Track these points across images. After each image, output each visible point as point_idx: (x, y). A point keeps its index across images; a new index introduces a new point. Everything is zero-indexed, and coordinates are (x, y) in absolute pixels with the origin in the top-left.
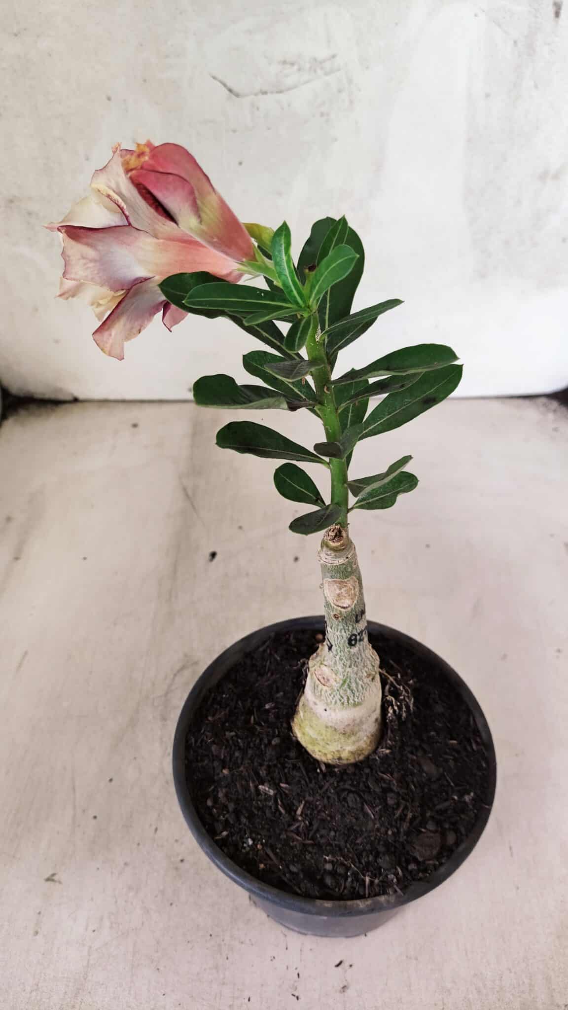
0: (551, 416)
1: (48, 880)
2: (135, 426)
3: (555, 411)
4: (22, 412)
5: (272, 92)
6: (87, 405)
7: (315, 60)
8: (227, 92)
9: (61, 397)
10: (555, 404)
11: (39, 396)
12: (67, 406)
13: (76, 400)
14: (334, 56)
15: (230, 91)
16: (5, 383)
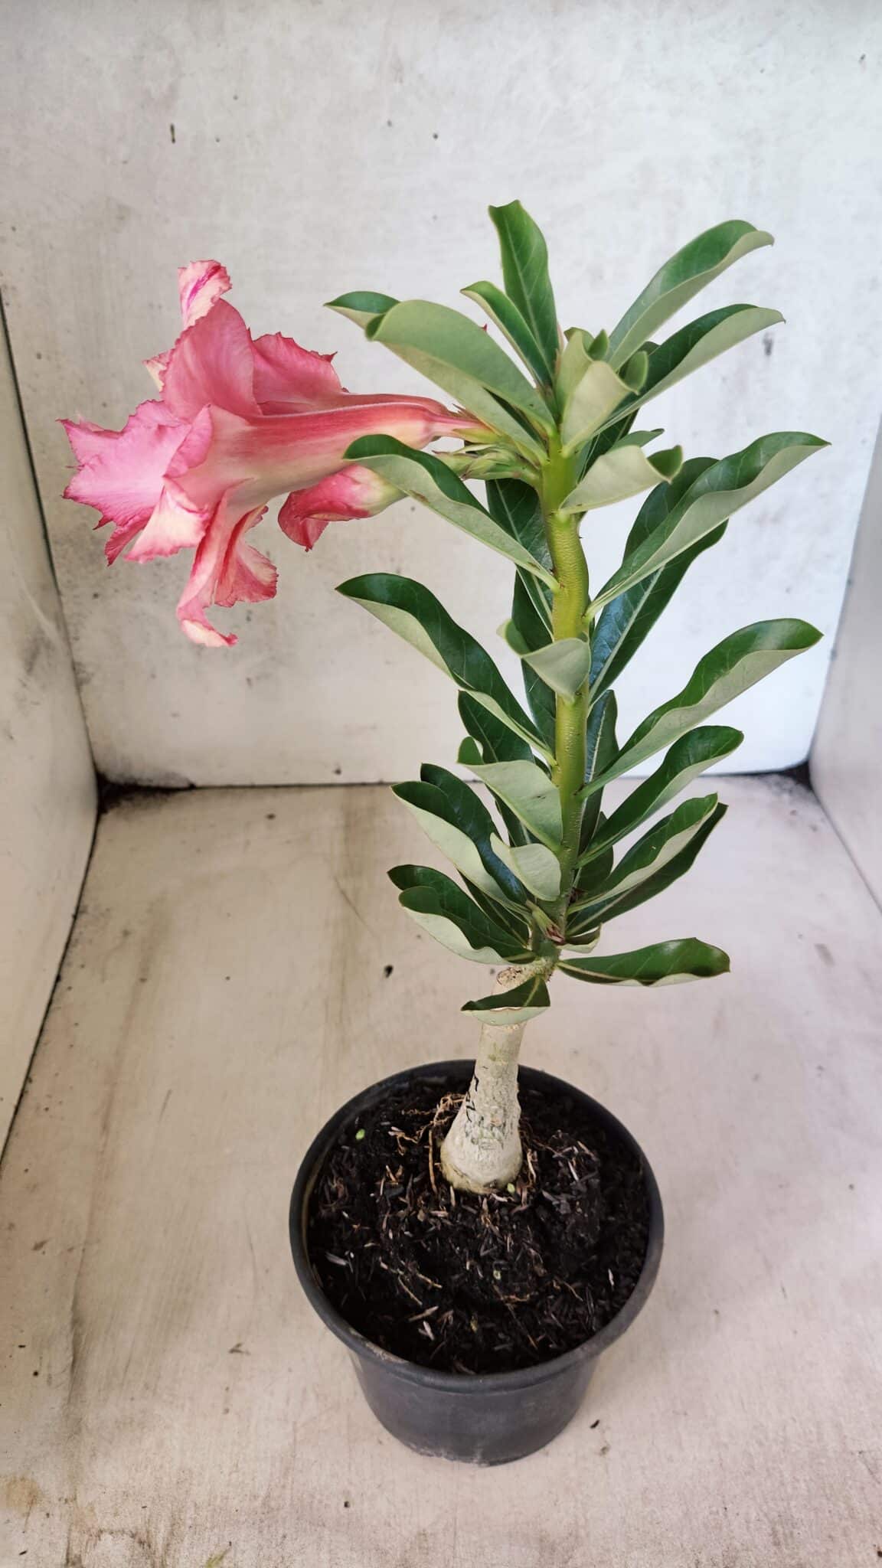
0: (786, 797)
1: (232, 1351)
2: (271, 817)
3: (791, 791)
4: (124, 803)
6: (207, 793)
9: (173, 784)
10: (790, 783)
11: (145, 784)
12: (181, 794)
13: (192, 787)
16: (102, 768)
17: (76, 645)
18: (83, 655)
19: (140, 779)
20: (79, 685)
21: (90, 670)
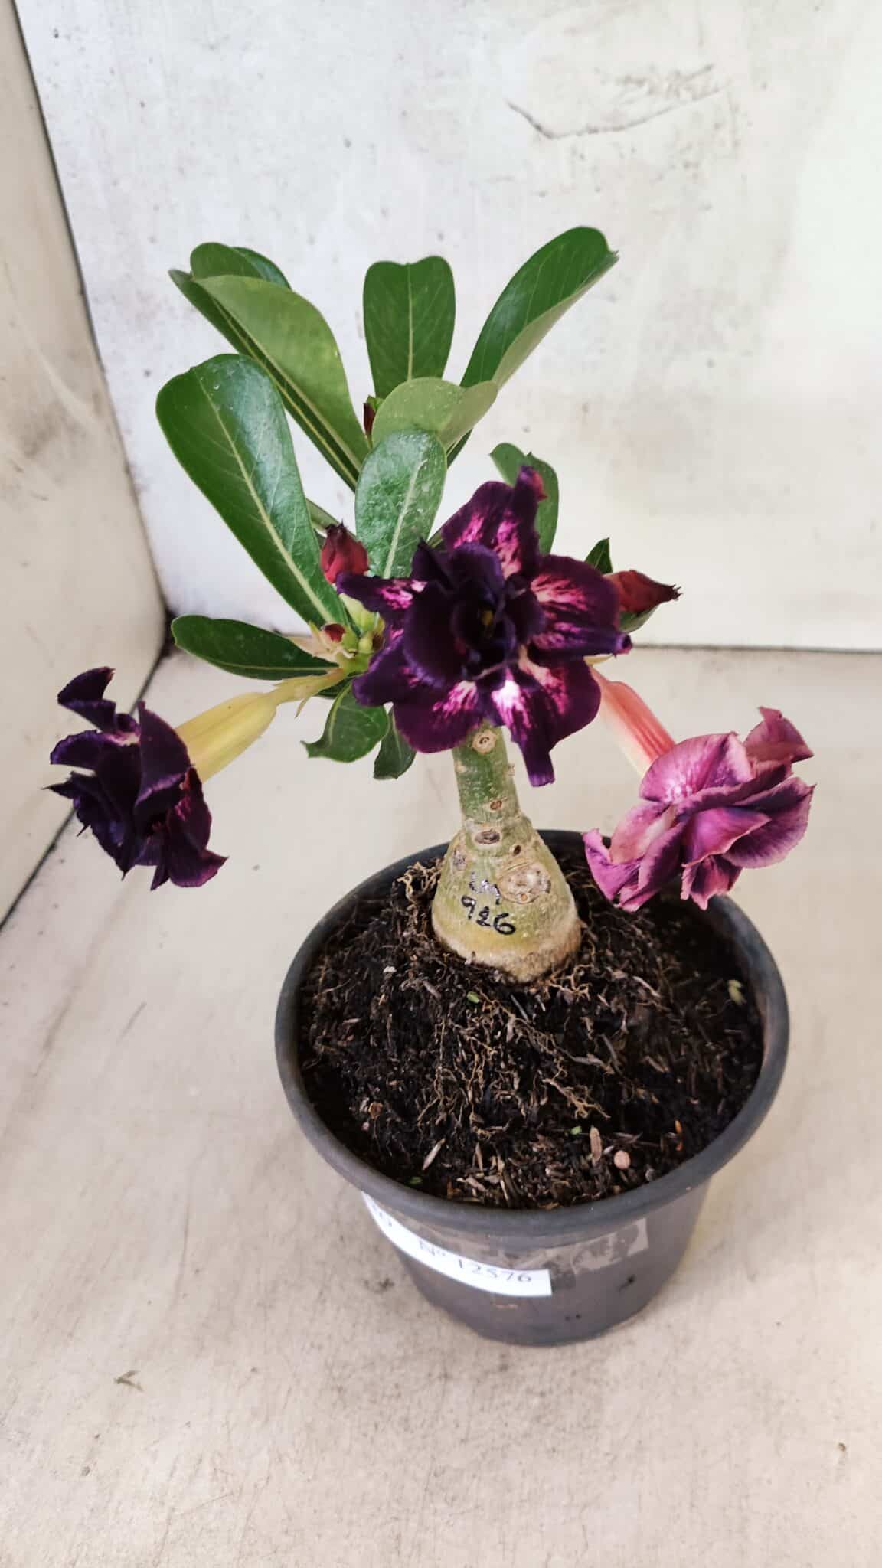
5: (606, 130)
7: (678, 74)
14: (709, 68)
15: (538, 128)
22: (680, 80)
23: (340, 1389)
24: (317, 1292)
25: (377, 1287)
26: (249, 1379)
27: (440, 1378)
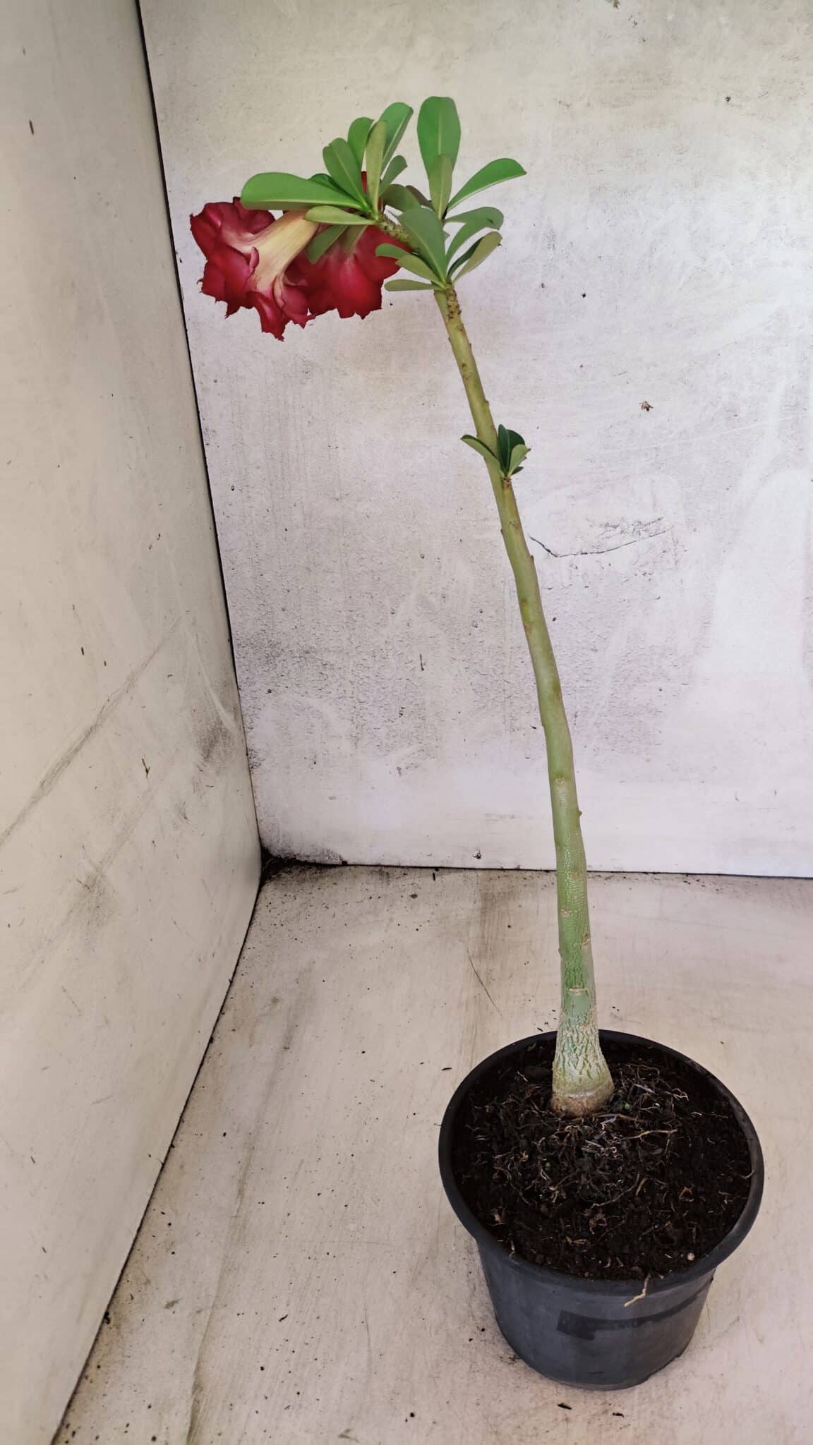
1: (342, 1436)
2: (414, 896)
4: (284, 875)
5: (592, 553)
6: (358, 870)
7: (640, 522)
8: (547, 552)
9: (327, 860)
11: (305, 859)
12: (332, 871)
13: (345, 864)
14: (659, 519)
15: (549, 551)
16: (267, 842)
17: (248, 735)
18: (256, 743)
19: (298, 854)
20: (250, 769)
21: (260, 755)
22: (640, 526)
23: (496, 1433)
24: (468, 1366)
25: (510, 1361)
26: (432, 1429)
27: (562, 1421)
